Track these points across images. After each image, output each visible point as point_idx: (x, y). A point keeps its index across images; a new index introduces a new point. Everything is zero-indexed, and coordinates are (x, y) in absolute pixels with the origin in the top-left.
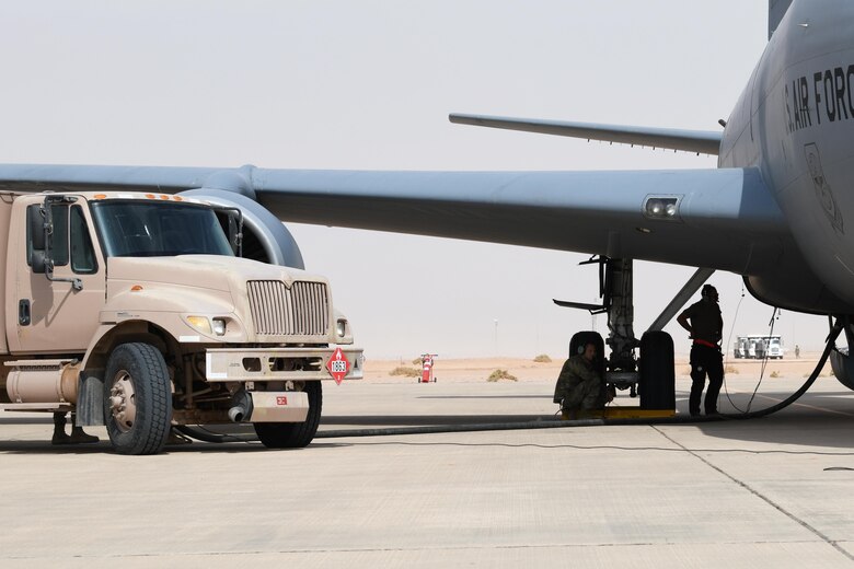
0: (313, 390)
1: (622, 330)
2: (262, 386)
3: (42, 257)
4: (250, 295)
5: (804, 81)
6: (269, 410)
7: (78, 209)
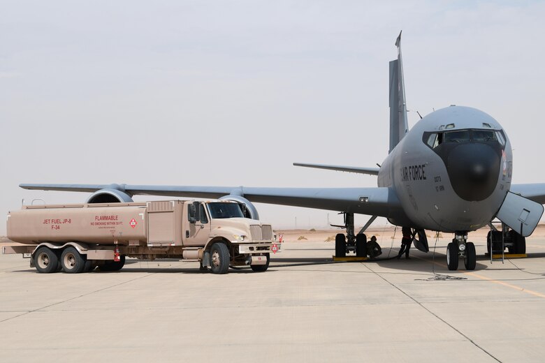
0: (267, 255)
1: (351, 234)
2: (254, 255)
3: (193, 219)
4: (251, 229)
5: (406, 168)
6: (256, 262)
7: (202, 205)
